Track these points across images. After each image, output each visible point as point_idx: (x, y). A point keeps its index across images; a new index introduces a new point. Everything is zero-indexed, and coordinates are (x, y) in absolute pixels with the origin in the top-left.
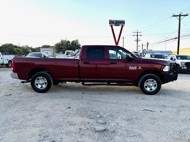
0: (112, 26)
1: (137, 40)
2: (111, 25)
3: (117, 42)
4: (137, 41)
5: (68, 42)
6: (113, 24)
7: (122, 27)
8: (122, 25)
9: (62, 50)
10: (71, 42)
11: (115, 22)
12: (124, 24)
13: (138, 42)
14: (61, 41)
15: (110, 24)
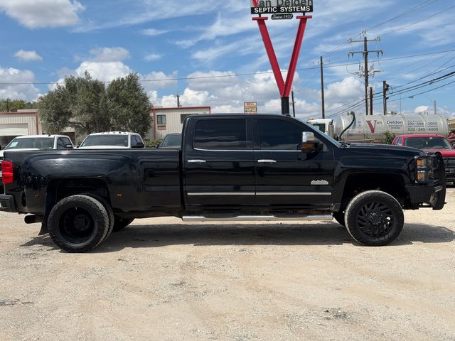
0: (261, 22)
1: (366, 71)
2: (257, 16)
3: (285, 80)
4: (367, 76)
5: (97, 87)
6: (266, 12)
7: (303, 20)
8: (301, 14)
9: (71, 120)
10: (106, 86)
11: (274, 4)
12: (311, 11)
13: (369, 79)
14: (68, 85)
15: (253, 11)
